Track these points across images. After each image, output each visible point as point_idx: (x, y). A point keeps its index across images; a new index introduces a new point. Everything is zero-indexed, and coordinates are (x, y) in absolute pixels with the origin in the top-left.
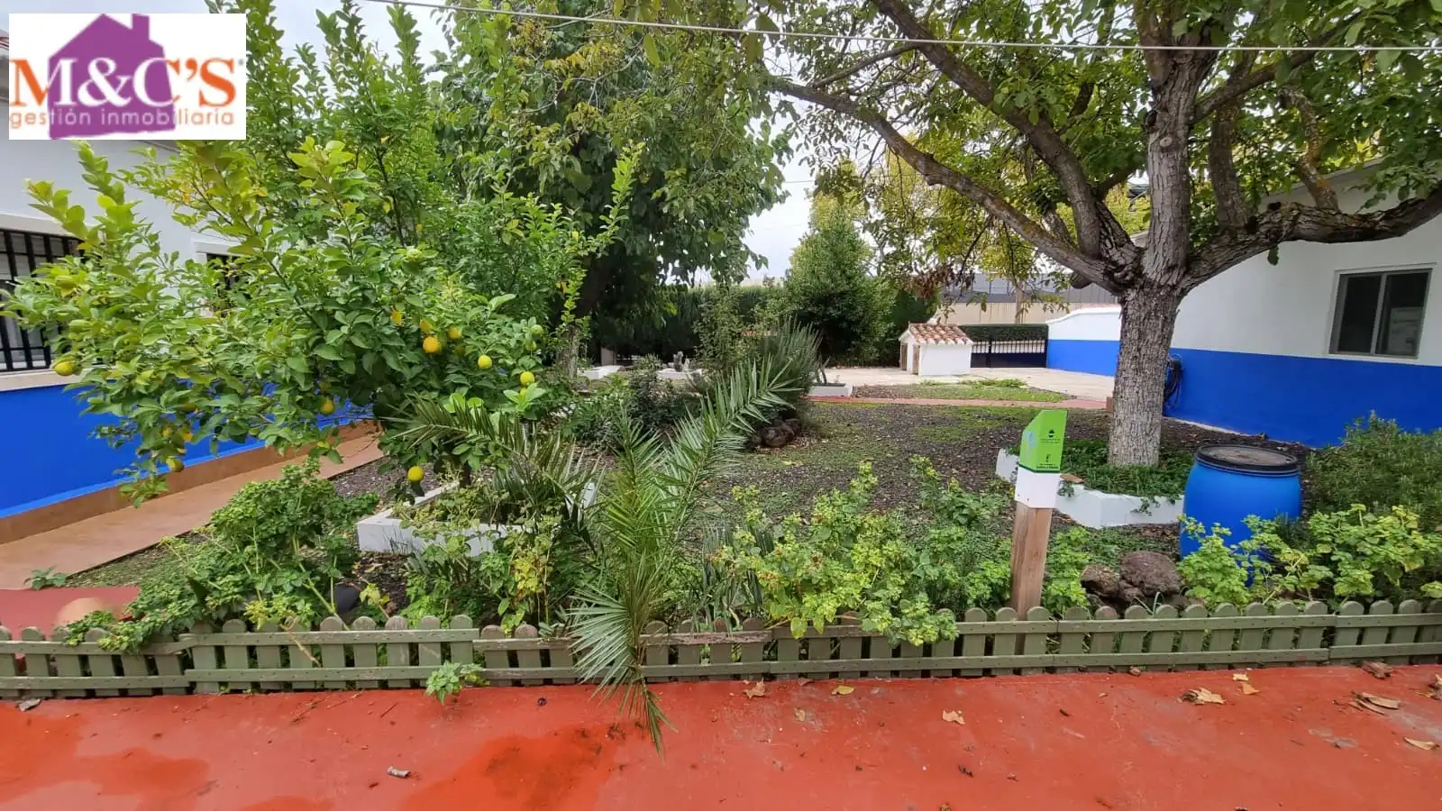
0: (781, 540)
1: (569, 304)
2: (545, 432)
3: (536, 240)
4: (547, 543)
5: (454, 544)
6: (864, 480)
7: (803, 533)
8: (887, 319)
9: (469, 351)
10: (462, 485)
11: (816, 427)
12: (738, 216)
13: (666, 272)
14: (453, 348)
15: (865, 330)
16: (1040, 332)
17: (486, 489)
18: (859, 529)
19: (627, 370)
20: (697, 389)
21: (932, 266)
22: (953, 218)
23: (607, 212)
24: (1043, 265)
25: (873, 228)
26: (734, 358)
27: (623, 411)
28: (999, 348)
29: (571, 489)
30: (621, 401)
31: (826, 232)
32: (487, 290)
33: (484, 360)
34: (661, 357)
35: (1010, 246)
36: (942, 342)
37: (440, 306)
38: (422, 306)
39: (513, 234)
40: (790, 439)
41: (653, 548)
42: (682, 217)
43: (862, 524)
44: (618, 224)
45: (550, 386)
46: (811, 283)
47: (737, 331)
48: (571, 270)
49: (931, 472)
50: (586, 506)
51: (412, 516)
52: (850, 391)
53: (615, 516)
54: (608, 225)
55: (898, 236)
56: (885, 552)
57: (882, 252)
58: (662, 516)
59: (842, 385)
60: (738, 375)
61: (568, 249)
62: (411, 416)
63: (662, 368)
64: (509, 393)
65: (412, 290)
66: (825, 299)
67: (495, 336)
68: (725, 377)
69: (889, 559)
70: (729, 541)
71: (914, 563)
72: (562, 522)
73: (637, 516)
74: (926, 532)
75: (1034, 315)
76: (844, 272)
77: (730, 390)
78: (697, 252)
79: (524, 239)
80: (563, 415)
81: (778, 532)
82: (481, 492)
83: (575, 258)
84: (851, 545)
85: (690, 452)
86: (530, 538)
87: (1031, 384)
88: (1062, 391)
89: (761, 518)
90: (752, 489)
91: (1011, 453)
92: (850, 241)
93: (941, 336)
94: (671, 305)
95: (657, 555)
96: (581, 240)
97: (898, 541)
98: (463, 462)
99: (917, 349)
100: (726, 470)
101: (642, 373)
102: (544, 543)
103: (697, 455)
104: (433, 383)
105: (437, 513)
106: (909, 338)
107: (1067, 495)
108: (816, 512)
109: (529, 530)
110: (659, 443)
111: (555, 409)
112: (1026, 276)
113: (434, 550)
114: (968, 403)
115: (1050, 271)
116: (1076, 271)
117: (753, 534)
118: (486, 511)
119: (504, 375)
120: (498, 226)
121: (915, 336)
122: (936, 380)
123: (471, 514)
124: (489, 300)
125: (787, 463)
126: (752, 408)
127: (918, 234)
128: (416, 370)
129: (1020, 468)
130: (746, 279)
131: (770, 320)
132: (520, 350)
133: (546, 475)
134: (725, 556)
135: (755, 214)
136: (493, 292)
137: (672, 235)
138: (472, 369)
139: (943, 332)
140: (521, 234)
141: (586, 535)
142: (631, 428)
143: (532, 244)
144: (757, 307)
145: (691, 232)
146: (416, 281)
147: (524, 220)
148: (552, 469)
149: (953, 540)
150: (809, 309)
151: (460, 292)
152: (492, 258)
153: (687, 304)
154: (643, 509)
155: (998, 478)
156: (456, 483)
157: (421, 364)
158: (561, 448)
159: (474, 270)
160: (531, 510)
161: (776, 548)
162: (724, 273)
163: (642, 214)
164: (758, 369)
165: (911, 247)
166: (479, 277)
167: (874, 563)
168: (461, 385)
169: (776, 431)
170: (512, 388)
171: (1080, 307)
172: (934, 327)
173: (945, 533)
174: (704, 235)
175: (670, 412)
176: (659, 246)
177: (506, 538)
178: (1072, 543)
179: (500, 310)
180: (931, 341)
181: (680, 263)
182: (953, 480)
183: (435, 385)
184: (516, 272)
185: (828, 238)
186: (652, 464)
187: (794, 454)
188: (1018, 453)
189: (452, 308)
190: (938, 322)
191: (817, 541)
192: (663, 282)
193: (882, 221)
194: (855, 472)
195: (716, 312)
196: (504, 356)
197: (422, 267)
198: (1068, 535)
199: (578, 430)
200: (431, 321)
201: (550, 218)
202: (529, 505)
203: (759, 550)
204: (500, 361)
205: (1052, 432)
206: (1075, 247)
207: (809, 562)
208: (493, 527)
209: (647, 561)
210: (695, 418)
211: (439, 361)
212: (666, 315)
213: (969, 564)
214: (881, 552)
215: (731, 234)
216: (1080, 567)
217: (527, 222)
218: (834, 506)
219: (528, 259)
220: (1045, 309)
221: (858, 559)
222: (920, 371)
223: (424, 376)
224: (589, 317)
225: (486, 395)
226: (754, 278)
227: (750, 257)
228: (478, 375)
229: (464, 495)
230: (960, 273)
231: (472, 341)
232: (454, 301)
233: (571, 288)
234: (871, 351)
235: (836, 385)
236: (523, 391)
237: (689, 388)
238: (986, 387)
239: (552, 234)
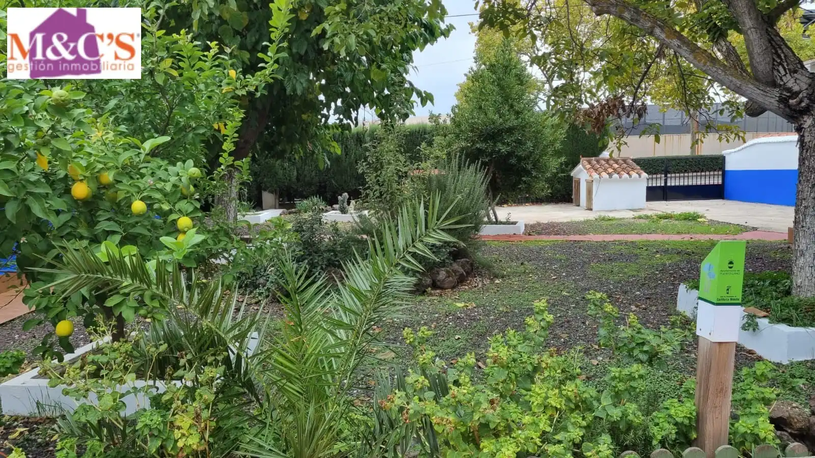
0: (456, 383)
1: (228, 146)
2: (204, 281)
3: (191, 80)
4: (208, 395)
5: (108, 402)
6: (540, 318)
7: (478, 375)
8: (558, 154)
9: (121, 196)
10: (115, 338)
11: (488, 267)
12: (401, 51)
13: (328, 111)
14: (103, 194)
15: (535, 165)
16: (717, 163)
17: (142, 343)
18: (536, 369)
19: (290, 213)
20: (364, 231)
21: (602, 97)
22: (622, 48)
23: (265, 50)
24: (717, 94)
25: (539, 61)
26: (401, 198)
27: (289, 256)
28: (675, 181)
29: (234, 337)
30: (285, 245)
31: (492, 66)
32: (139, 132)
33: (138, 206)
34: (325, 199)
35: (682, 76)
36: (616, 176)
37: (89, 150)
38: (69, 149)
39: (166, 74)
40: (461, 280)
41: (322, 397)
42: (343, 54)
43: (539, 363)
44: (277, 61)
45: (209, 232)
46: (480, 119)
47: (404, 170)
48: (230, 110)
49: (609, 308)
50: (250, 354)
51: (62, 374)
52: (523, 229)
53: (282, 364)
54: (266, 63)
55: (567, 69)
56: (564, 393)
57: (551, 86)
58: (330, 363)
59: (514, 223)
60: (405, 214)
61: (225, 89)
62: (59, 265)
63: (327, 211)
64: (166, 240)
65: (58, 133)
66: (494, 135)
67: (149, 180)
68: (393, 217)
69: (569, 399)
70: (401, 386)
71: (595, 403)
72: (225, 372)
73: (305, 363)
74: (605, 372)
75: (710, 146)
76: (512, 106)
77: (397, 231)
78: (360, 89)
79: (178, 78)
80: (224, 262)
81: (452, 375)
82: (137, 344)
83: (232, 98)
84: (527, 386)
85: (357, 293)
86: (191, 393)
87: (710, 216)
88: (742, 222)
89: (434, 362)
90: (425, 331)
91: (692, 288)
92: (517, 75)
93: (615, 170)
94: (334, 144)
95: (326, 404)
96: (238, 78)
97: (578, 381)
98: (117, 313)
99: (590, 184)
100: (396, 314)
101: (306, 216)
102: (205, 396)
103: (366, 296)
104: (83, 231)
105: (89, 368)
106: (582, 173)
107: (751, 329)
108: (491, 353)
109: (189, 384)
110: (325, 287)
111: (215, 256)
112: (700, 106)
113: (86, 410)
114: (644, 237)
115: (724, 100)
116: (750, 99)
117: (426, 377)
118: (142, 365)
119: (159, 221)
120: (150, 65)
121: (588, 170)
122: (611, 215)
123: (126, 369)
124: (142, 143)
125: (460, 305)
126: (420, 245)
127: (587, 65)
128: (64, 218)
129: (700, 301)
130: (411, 116)
131: (437, 157)
132: (178, 195)
133: (206, 322)
134: (398, 402)
135: (418, 49)
136: (146, 135)
137: (333, 72)
138: (125, 215)
139: (616, 166)
140: (175, 73)
141: (249, 385)
142: (296, 274)
143: (187, 83)
144: (424, 145)
145: (353, 70)
146: (63, 124)
147: (177, 58)
148: (213, 319)
149: (634, 379)
150: (478, 146)
151: (111, 135)
152: (144, 100)
153: (352, 144)
154: (311, 355)
155: (678, 314)
156: (108, 338)
157: (69, 211)
158: (222, 298)
159: (126, 112)
160: (190, 363)
161: (451, 392)
162: (388, 111)
163: (303, 52)
164: (426, 207)
165: (580, 79)
166: (131, 119)
167: (554, 404)
168: (114, 232)
169: (447, 272)
170: (168, 234)
171: (757, 137)
172: (607, 161)
173: (626, 371)
174: (367, 72)
175: (336, 255)
176: (321, 85)
177: (164, 393)
178: (758, 379)
179: (154, 153)
180: (604, 175)
181: (342, 103)
182: (632, 316)
183: (85, 234)
184: (171, 112)
185: (494, 73)
186: (318, 309)
187: (466, 295)
188: (697, 288)
189: (103, 151)
190: (611, 155)
191: (493, 383)
192: (326, 122)
193: (550, 54)
194: (530, 311)
195: (382, 151)
196: (160, 201)
197: (69, 110)
198: (753, 369)
199: (239, 278)
200: (80, 166)
201: (206, 56)
202: (189, 357)
203: (433, 394)
204: (156, 206)
205: (731, 263)
206: (748, 74)
207: (485, 405)
208: (151, 382)
209: (316, 411)
210: (363, 260)
211: (90, 207)
212: (329, 154)
213: (652, 403)
214: (561, 391)
215: (395, 71)
216: (767, 402)
217: (180, 60)
218: (510, 346)
219: (183, 99)
220: (720, 139)
221: (536, 401)
222: (594, 207)
223: (72, 224)
224: (249, 159)
225: (139, 242)
226: (419, 116)
227: (414, 94)
228: (132, 221)
229: (117, 349)
230: (632, 105)
231: (125, 185)
232: (105, 144)
233: (229, 130)
234: (542, 187)
235: (508, 223)
236: (181, 237)
237: (355, 231)
238: (663, 221)
239: (207, 73)
